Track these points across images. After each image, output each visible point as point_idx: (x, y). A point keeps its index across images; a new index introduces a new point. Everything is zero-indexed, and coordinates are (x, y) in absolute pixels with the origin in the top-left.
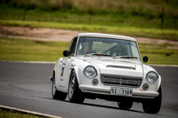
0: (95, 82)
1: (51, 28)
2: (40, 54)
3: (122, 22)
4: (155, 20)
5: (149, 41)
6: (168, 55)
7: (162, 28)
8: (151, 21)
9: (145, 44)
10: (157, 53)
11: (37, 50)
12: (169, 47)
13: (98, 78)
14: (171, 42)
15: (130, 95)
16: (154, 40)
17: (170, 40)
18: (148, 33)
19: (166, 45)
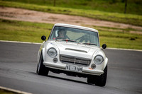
0: (55, 60)
1: (16, 7)
2: (8, 34)
3: (85, 4)
4: (117, 4)
5: (112, 25)
6: (132, 39)
7: (125, 13)
8: (113, 5)
9: (109, 28)
10: (121, 37)
11: (5, 29)
12: (131, 32)
13: (58, 57)
14: (134, 27)
15: (80, 72)
16: (117, 24)
17: (133, 25)
18: (111, 17)
19: (129, 29)
